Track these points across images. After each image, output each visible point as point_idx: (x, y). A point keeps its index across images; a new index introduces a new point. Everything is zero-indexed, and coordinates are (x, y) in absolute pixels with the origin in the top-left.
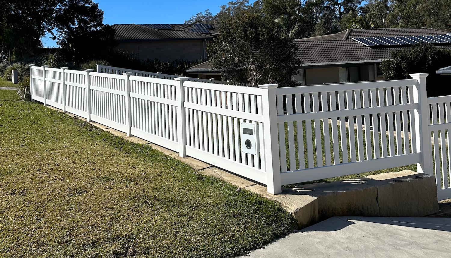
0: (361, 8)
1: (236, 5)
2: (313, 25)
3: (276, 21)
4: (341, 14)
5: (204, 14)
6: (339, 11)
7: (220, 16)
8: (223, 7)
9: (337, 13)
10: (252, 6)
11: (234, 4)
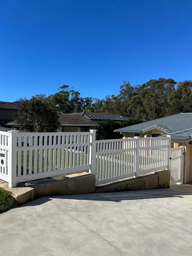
0: (93, 104)
1: (40, 97)
2: (73, 109)
3: (57, 105)
4: (85, 106)
5: (23, 99)
6: (84, 105)
7: (31, 100)
8: (33, 97)
9: (83, 105)
10: (47, 98)
11: (39, 96)
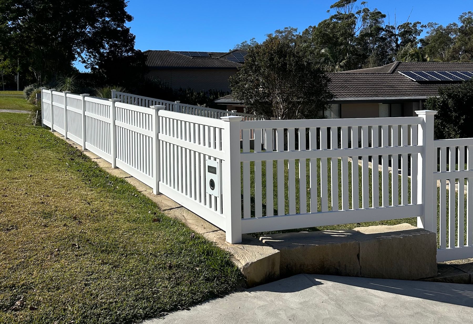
0: (421, 41)
1: (283, 34)
2: (365, 57)
3: (323, 51)
4: (398, 46)
5: (249, 43)
6: (396, 43)
7: (266, 44)
8: (270, 36)
9: (394, 45)
10: (301, 34)
11: (281, 33)
